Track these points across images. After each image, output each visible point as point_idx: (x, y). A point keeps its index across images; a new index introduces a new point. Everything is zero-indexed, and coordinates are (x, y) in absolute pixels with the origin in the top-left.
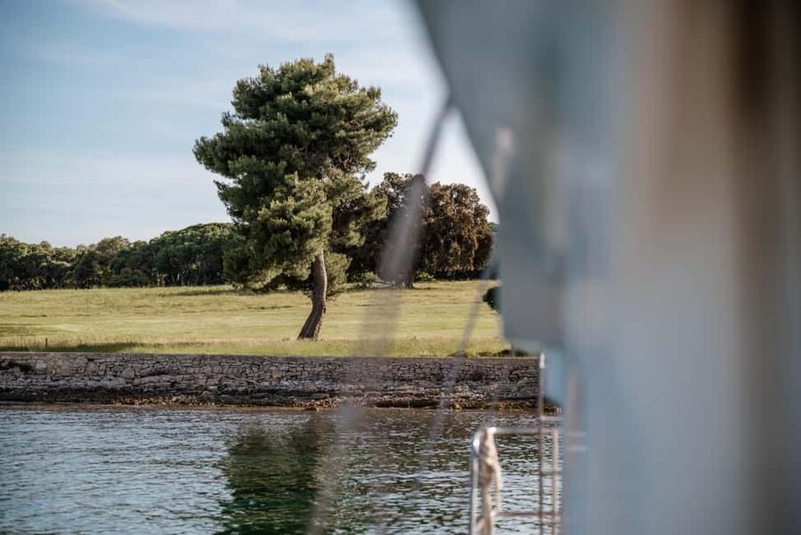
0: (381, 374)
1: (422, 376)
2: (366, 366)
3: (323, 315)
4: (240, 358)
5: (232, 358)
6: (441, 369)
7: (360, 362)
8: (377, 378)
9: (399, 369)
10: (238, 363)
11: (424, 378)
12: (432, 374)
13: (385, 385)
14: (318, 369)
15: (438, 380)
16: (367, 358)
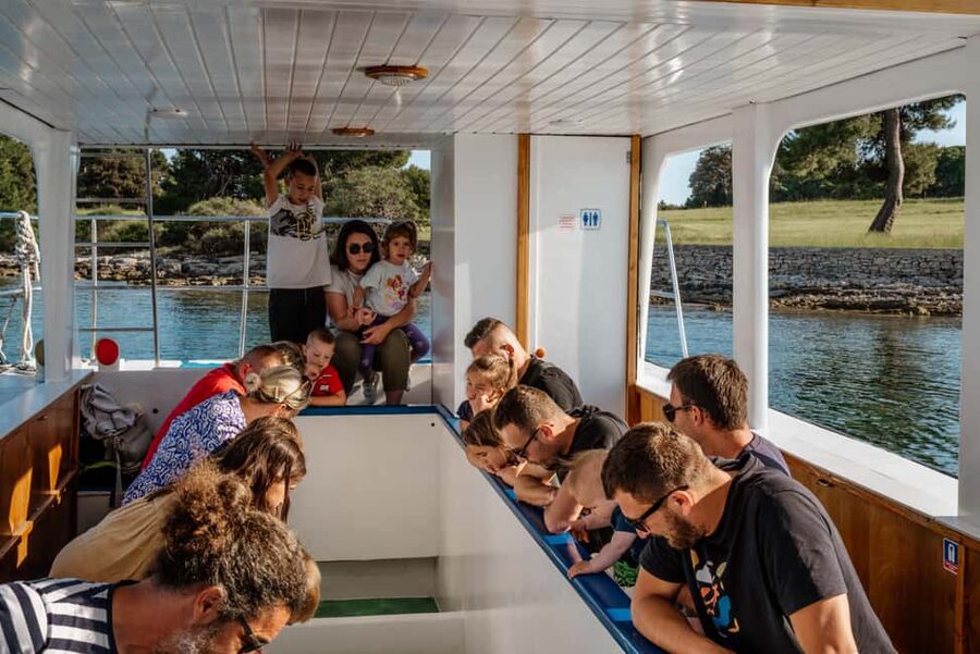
0: (876, 268)
1: (928, 271)
2: (859, 259)
3: (896, 206)
4: (714, 248)
5: (705, 248)
6: (953, 263)
7: (850, 253)
8: (870, 273)
9: (898, 263)
10: (712, 254)
11: (931, 274)
12: (941, 269)
13: (873, 282)
14: (800, 262)
15: (949, 277)
16: (858, 249)
